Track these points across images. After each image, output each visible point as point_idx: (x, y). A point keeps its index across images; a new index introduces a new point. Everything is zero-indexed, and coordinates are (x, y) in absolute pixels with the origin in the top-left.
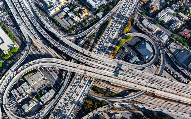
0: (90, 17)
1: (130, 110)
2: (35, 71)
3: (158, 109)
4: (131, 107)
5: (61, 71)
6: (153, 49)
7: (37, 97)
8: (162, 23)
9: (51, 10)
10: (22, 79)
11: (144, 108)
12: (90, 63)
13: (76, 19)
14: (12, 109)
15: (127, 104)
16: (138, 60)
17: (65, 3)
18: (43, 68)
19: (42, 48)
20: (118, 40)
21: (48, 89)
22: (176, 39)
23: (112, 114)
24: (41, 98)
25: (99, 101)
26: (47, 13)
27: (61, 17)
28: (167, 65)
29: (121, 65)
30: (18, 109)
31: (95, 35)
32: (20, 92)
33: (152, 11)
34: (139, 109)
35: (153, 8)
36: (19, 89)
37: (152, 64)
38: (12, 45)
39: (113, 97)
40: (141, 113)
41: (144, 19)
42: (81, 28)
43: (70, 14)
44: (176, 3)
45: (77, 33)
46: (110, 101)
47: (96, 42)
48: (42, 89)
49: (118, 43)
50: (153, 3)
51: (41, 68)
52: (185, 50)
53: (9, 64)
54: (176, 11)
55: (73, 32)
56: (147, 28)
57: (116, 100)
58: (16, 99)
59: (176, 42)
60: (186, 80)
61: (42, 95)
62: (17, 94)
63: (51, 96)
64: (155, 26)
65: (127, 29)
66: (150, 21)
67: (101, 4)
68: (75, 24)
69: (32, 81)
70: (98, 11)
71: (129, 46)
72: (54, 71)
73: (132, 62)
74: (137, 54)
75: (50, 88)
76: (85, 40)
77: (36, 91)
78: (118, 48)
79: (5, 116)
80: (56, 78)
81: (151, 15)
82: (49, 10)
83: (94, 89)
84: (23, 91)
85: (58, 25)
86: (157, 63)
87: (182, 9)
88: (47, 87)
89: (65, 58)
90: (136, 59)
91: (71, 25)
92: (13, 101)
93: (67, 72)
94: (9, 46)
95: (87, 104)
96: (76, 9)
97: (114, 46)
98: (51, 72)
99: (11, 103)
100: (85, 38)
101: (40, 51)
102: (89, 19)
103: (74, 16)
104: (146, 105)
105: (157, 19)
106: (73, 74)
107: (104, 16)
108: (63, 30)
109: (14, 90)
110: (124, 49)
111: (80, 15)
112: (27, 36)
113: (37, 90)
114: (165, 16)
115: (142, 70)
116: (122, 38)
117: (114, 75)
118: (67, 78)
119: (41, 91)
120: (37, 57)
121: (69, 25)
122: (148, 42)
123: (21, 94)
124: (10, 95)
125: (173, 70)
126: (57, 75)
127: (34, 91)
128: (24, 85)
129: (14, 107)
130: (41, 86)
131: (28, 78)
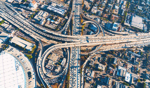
0: (62, 20)
1: (99, 54)
2: (51, 54)
3: (109, 49)
4: (99, 52)
5: (63, 49)
6: (96, 26)
7: (59, 64)
8: (94, 14)
9: (42, 22)
10: (47, 60)
11: (104, 51)
12: (74, 41)
13: (56, 23)
15: (97, 52)
16: (93, 33)
17: (46, 16)
18: (54, 51)
19: (47, 42)
20: (81, 27)
21: (62, 59)
22: (103, 19)
23: (94, 58)
24: (61, 64)
25: (86, 55)
26: (40, 24)
27: (48, 24)
28: (105, 31)
29: (88, 37)
30: (53, 73)
31: (69, 28)
32: (50, 65)
33: (88, 10)
34: (103, 52)
35: (88, 8)
36: (48, 64)
37: (99, 33)
38: (32, 45)
39: (91, 51)
40: (104, 53)
41: (87, 14)
42: (61, 27)
43: (52, 21)
44: (96, 4)
45: (60, 30)
47: (71, 30)
49: (81, 28)
50: (86, 6)
51: (53, 51)
52: (108, 23)
53: (36, 55)
54: (97, 7)
55: (58, 29)
56: (90, 18)
57: (93, 52)
58: (50, 69)
59: (103, 21)
60: (114, 35)
61: (61, 63)
62: (49, 67)
63: (65, 61)
64: (92, 16)
65: (82, 21)
66: (89, 14)
67: (65, 12)
68: (57, 26)
69: (52, 58)
70: (65, 16)
71: (86, 28)
72: (60, 50)
73: (91, 34)
75: (63, 58)
76: (66, 31)
77: (57, 62)
78: (82, 30)
79: (48, 78)
80: (62, 53)
81: (88, 12)
82: (41, 22)
83: (82, 51)
84: (51, 64)
85: (49, 28)
86: (101, 31)
87: (99, 6)
88: (60, 58)
89: (61, 42)
91: (55, 26)
93: (66, 48)
94: (31, 46)
95: (82, 58)
96: (54, 18)
97: (80, 30)
98: (59, 51)
99: (48, 72)
100: (66, 30)
101: (47, 44)
102: (62, 21)
103: (55, 22)
104: (104, 49)
105: (92, 13)
106: (69, 48)
107: (68, 17)
108: (52, 30)
109: (47, 65)
110: (85, 30)
111: (58, 20)
112: (37, 38)
113: (57, 61)
114: (94, 10)
115: (96, 36)
116: (82, 25)
117: (87, 42)
118: (68, 51)
119: (59, 61)
120: (48, 47)
121: (55, 27)
122: (93, 24)
123: (51, 66)
124: (46, 68)
125: (107, 33)
126: (62, 51)
127: (55, 62)
128: (50, 62)
129: (51, 73)
130: (57, 59)
131: (50, 58)
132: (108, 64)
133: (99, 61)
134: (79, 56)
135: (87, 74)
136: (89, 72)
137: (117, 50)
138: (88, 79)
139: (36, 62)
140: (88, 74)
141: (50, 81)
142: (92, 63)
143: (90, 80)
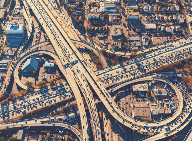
2: (138, 118)
7: (150, 95)
14: (176, 101)
16: (46, 62)
20: (39, 90)
21: (137, 94)
24: (147, 89)
28: (33, 44)
29: (65, 66)
30: (171, 97)
31: (50, 114)
32: (163, 107)
36: (162, 111)
40: (86, 34)
46: (98, 52)
48: (141, 98)
52: (6, 44)
62: (166, 106)
63: (138, 85)
69: (146, 111)
74: (40, 68)
77: (148, 101)
79: (185, 99)
80: (123, 100)
88: (137, 97)
90: (47, 64)
92: (172, 107)
98: (123, 108)
99: (174, 106)
109: (167, 112)
113: (146, 101)
119: (145, 97)
123: (162, 105)
124: (173, 112)
126: (120, 101)
127: (150, 102)
128: (156, 112)
129: (174, 100)
130: (141, 102)
131: (149, 116)
132: (105, 25)
133: (106, 37)
134: (114, 67)
135: (139, 47)
136: (135, 44)
137: (70, 18)
138: (146, 42)
139: (176, 136)
140: (138, 44)
141: (187, 95)
142: (115, 44)
143: (146, 39)
